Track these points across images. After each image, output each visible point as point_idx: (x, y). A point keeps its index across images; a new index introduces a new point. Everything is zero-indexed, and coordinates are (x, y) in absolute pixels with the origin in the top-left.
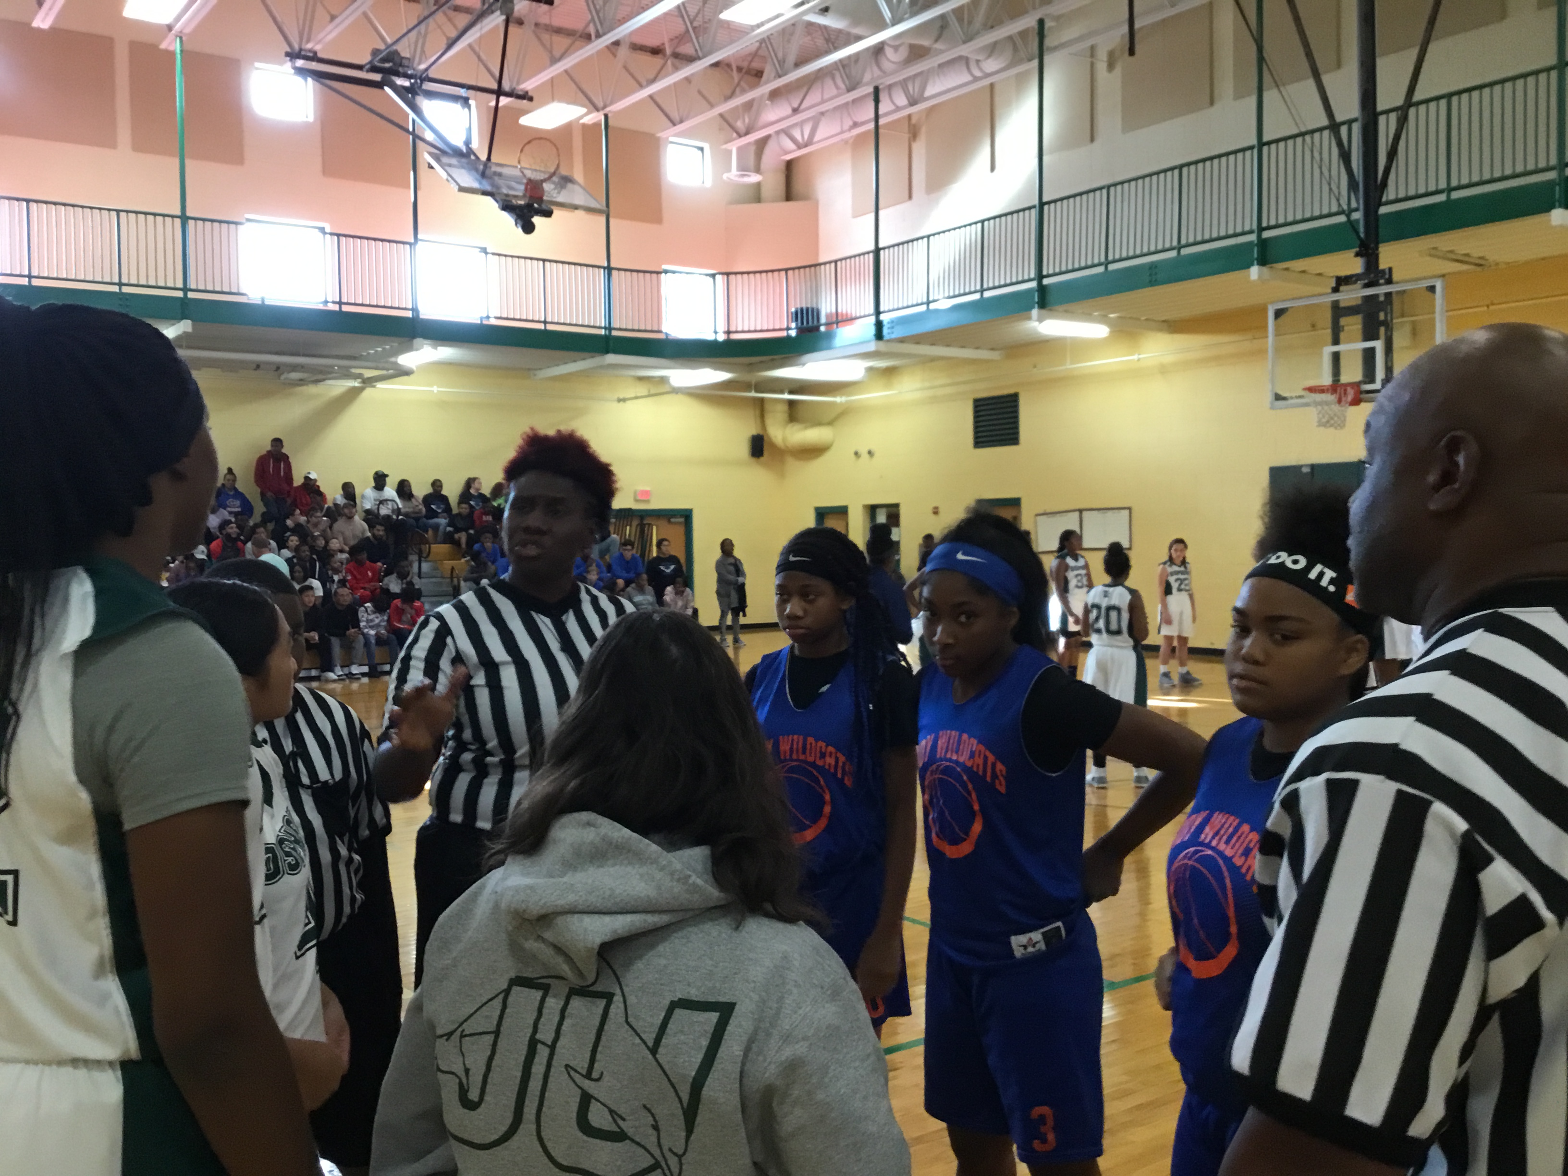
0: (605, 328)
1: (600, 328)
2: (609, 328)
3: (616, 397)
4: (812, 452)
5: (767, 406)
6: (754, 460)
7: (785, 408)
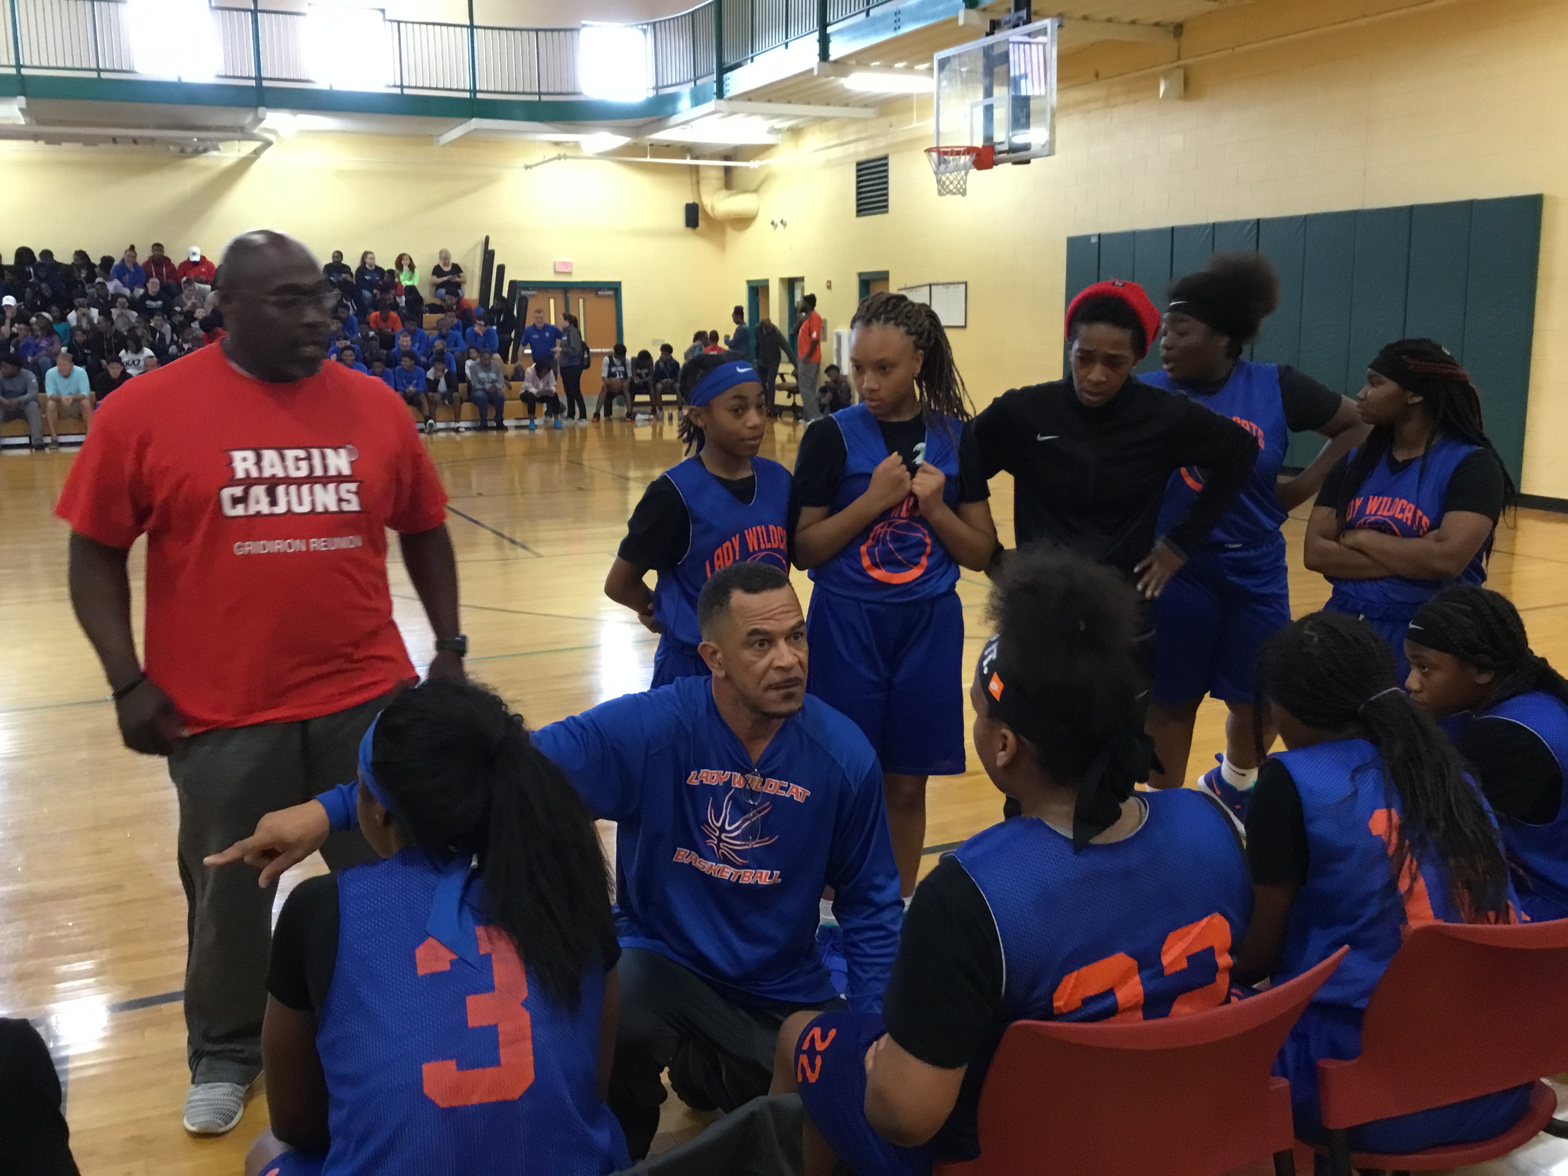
0: (470, 91)
1: (464, 90)
2: (474, 91)
3: (523, 164)
4: (743, 221)
5: (702, 174)
6: (690, 230)
7: (721, 174)
